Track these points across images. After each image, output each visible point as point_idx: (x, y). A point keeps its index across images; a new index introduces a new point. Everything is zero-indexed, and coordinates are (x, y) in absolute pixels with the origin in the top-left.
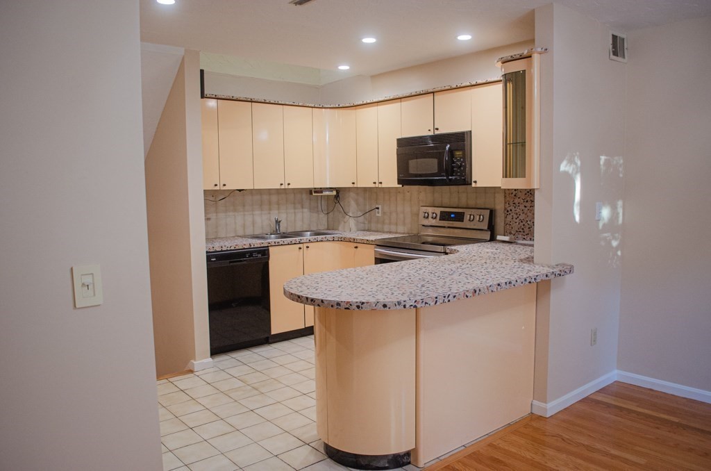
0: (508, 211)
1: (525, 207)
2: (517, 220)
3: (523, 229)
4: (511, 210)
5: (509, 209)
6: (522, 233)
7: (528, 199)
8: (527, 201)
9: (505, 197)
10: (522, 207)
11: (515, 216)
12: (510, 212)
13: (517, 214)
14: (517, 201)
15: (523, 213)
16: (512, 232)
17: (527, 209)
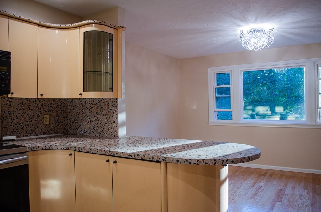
0: (3, 118)
1: (19, 113)
2: (12, 124)
3: (17, 129)
4: (6, 117)
5: (4, 116)
6: (17, 132)
7: (21, 108)
8: (20, 110)
9: (2, 106)
10: (16, 114)
11: (10, 121)
12: (5, 118)
13: (12, 119)
14: (11, 109)
15: (17, 118)
16: (8, 133)
17: (20, 115)
